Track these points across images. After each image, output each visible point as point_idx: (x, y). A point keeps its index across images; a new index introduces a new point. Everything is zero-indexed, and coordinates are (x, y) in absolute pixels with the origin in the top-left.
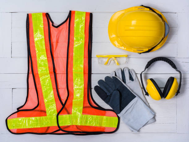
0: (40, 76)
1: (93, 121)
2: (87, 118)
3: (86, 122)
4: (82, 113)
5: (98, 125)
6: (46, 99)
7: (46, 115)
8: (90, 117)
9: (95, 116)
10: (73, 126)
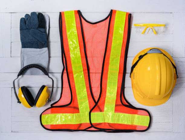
0: (74, 73)
1: (125, 119)
2: (119, 116)
3: (118, 120)
4: (114, 111)
5: (130, 124)
6: (79, 96)
7: (79, 112)
8: (123, 115)
9: (127, 115)
10: (105, 123)
